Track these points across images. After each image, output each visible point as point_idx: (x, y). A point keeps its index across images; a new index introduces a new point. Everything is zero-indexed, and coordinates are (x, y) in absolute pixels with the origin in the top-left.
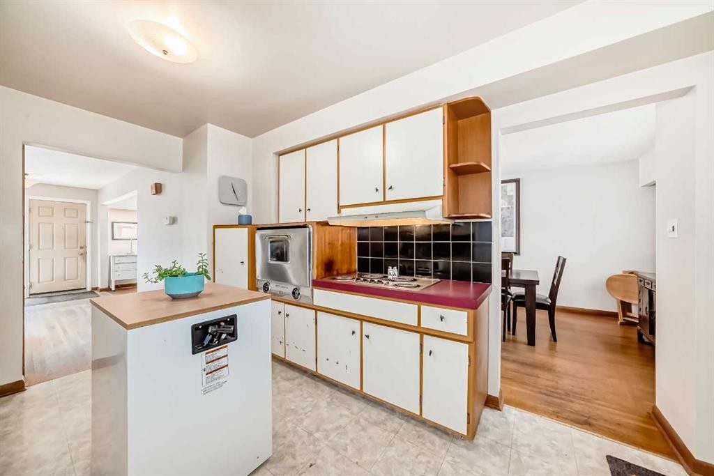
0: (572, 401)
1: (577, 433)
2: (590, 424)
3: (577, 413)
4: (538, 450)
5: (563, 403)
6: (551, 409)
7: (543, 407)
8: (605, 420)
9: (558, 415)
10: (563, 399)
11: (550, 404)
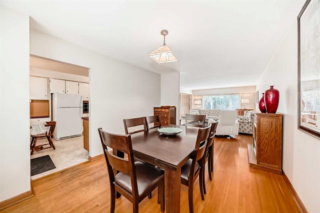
0: (70, 176)
1: (65, 167)
2: (61, 172)
3: (66, 173)
4: (73, 159)
5: (73, 172)
6: (75, 168)
7: (78, 167)
8: (56, 178)
9: (73, 168)
10: (74, 174)
11: (77, 169)
